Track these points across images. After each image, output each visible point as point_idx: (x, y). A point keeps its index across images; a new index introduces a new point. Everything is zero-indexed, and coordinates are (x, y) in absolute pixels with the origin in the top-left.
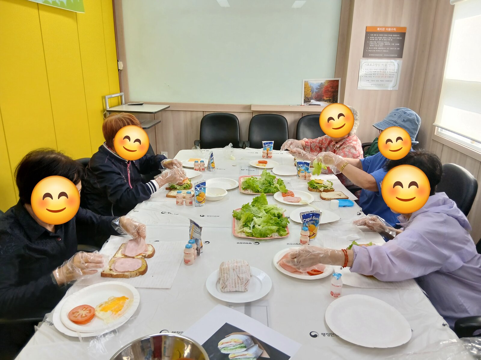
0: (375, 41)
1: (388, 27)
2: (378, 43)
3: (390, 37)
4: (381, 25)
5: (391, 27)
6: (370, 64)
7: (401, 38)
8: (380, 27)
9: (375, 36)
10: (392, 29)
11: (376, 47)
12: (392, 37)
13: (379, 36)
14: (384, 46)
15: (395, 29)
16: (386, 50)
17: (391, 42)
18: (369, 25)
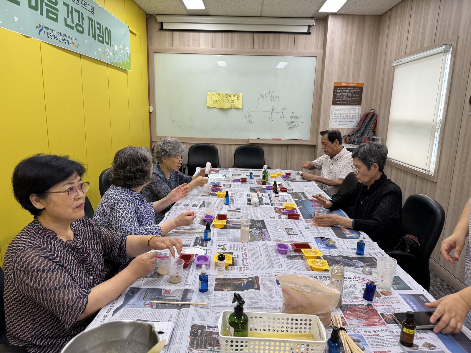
0: (340, 92)
1: (350, 83)
2: (343, 94)
3: (352, 90)
4: (345, 82)
5: (352, 83)
6: (337, 109)
7: (360, 91)
8: (344, 83)
9: (340, 90)
10: (353, 85)
11: (341, 97)
12: (353, 90)
13: (343, 89)
14: (347, 96)
15: (355, 85)
16: (349, 99)
17: (352, 94)
18: (336, 82)
